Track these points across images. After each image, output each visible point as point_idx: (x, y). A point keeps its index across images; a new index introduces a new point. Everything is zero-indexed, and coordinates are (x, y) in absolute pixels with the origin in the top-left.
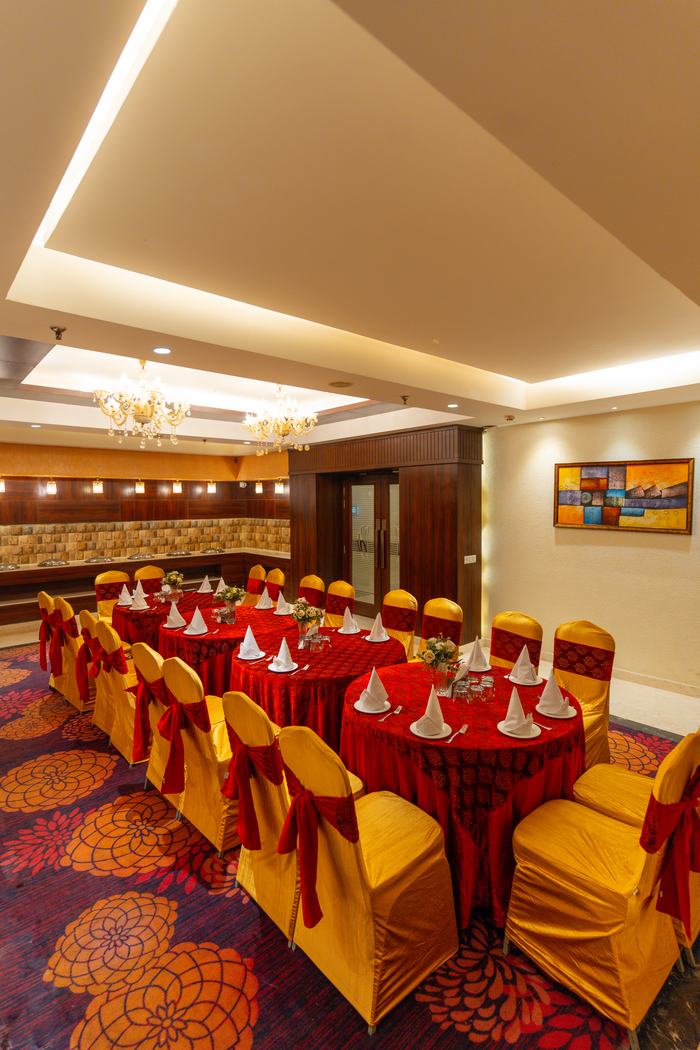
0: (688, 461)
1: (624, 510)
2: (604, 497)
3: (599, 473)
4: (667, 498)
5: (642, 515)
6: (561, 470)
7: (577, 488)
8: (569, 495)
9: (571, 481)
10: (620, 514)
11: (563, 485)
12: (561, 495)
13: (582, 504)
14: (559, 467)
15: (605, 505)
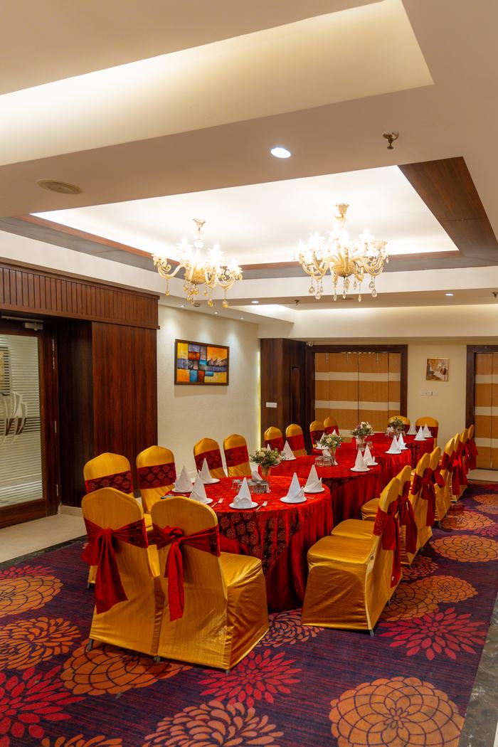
0: (227, 348)
1: (206, 373)
2: (199, 365)
3: (196, 349)
4: (221, 366)
5: (212, 376)
6: (179, 344)
7: (186, 358)
8: (182, 362)
9: (184, 352)
10: (205, 375)
11: (179, 357)
12: (179, 362)
13: (189, 369)
14: (178, 341)
15: (199, 369)
